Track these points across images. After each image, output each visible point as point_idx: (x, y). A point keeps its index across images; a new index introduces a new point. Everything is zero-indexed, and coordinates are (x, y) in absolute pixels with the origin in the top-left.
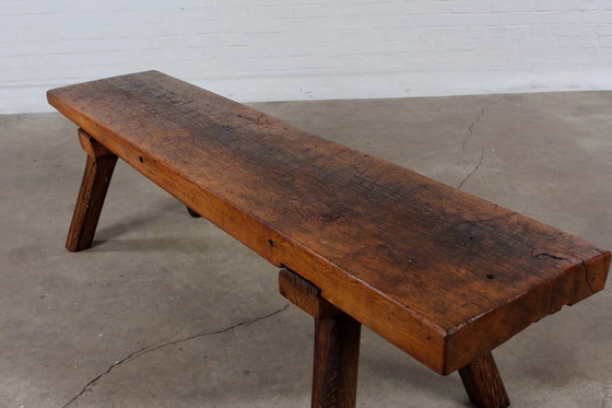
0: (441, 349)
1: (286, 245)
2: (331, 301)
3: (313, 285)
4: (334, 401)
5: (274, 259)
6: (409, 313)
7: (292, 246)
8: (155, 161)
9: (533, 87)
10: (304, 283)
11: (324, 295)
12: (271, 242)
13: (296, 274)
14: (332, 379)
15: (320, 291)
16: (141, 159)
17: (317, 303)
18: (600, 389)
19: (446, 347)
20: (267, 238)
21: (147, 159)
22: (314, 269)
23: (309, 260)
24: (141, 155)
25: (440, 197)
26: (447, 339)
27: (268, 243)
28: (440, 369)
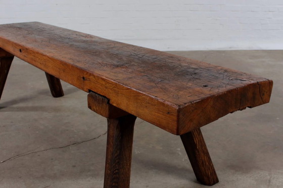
0: (175, 118)
1: (91, 77)
2: (115, 105)
3: (105, 97)
4: (117, 168)
5: (85, 88)
6: (157, 100)
7: (94, 76)
8: (27, 49)
9: (230, 48)
10: (100, 97)
11: (111, 102)
12: (83, 78)
13: (96, 93)
14: (116, 155)
15: (109, 100)
16: (20, 51)
17: (107, 108)
18: (267, 174)
19: (178, 116)
20: (82, 77)
21: (23, 49)
22: (106, 88)
23: (104, 83)
24: (20, 48)
25: (179, 60)
26: (179, 111)
27: (82, 79)
28: (175, 131)
